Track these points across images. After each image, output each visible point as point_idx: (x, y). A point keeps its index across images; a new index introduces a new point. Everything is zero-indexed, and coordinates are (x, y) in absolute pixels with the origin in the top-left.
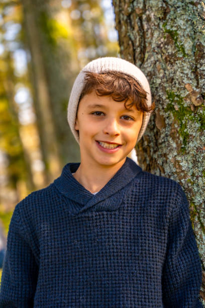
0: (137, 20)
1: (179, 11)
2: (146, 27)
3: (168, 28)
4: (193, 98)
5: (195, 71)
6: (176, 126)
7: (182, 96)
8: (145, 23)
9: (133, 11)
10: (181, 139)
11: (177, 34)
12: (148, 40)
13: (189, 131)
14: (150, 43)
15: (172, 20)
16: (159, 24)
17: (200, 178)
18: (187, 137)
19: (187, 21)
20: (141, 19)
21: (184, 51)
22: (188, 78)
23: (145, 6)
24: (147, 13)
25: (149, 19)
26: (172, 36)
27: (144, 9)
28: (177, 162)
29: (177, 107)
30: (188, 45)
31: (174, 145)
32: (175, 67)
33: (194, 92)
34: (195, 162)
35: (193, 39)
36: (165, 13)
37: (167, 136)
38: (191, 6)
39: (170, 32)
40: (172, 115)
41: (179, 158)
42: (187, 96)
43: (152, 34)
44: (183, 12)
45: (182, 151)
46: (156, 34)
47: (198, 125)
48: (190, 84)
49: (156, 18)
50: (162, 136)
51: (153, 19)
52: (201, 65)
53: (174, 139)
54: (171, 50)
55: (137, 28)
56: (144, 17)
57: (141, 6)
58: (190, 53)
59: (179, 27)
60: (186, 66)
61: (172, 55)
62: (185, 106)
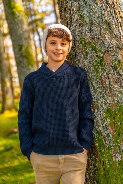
0: (69, 10)
1: (85, 8)
2: (72, 13)
3: (80, 14)
4: (89, 39)
5: (90, 30)
6: (83, 49)
7: (85, 38)
8: (71, 11)
9: (67, 7)
10: (85, 54)
11: (84, 16)
12: (73, 18)
13: (88, 51)
14: (74, 19)
15: (82, 11)
16: (77, 12)
17: (91, 68)
18: (87, 53)
19: (87, 11)
20: (70, 10)
21: (86, 22)
22: (87, 32)
23: (72, 5)
24: (73, 8)
25: (73, 10)
26: (82, 17)
27: (71, 6)
28: (83, 62)
29: (83, 43)
30: (88, 20)
31: (82, 56)
32: (83, 28)
33: (89, 37)
34: (90, 62)
35: (89, 18)
36: (79, 8)
37: (80, 53)
38: (89, 6)
39: (81, 15)
40: (81, 45)
41: (84, 61)
42: (87, 39)
43: (74, 16)
44: (86, 8)
45: (85, 58)
46: (76, 16)
47: (91, 49)
48: (88, 35)
49: (76, 10)
50: (78, 53)
51: (75, 10)
52: (92, 27)
53: (82, 54)
54: (81, 22)
55: (68, 13)
56: (71, 9)
57: (70, 5)
58: (88, 23)
59: (84, 14)
60: (87, 28)
61: (82, 24)
62: (86, 42)
